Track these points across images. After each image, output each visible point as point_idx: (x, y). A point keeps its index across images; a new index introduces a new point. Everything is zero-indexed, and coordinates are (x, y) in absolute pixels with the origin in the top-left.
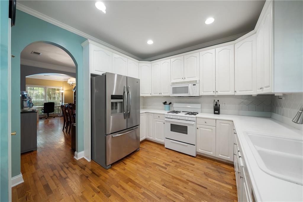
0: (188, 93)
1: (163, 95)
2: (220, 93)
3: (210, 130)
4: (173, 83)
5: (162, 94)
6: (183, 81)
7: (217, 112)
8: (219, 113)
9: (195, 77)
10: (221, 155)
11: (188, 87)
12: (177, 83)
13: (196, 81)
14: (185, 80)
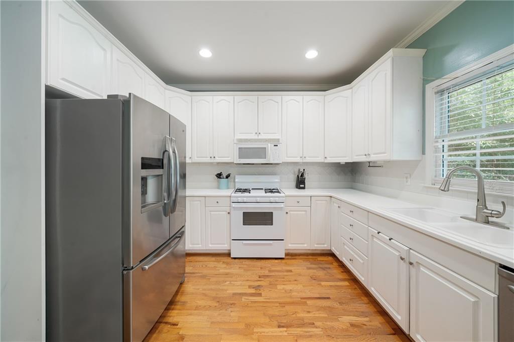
0: (265, 158)
1: (218, 160)
2: (308, 160)
3: (304, 213)
4: (240, 141)
5: (217, 158)
6: (256, 137)
7: (303, 186)
8: (304, 188)
9: (275, 133)
10: (317, 244)
11: (265, 148)
12: (246, 140)
13: (278, 140)
14: (260, 137)
